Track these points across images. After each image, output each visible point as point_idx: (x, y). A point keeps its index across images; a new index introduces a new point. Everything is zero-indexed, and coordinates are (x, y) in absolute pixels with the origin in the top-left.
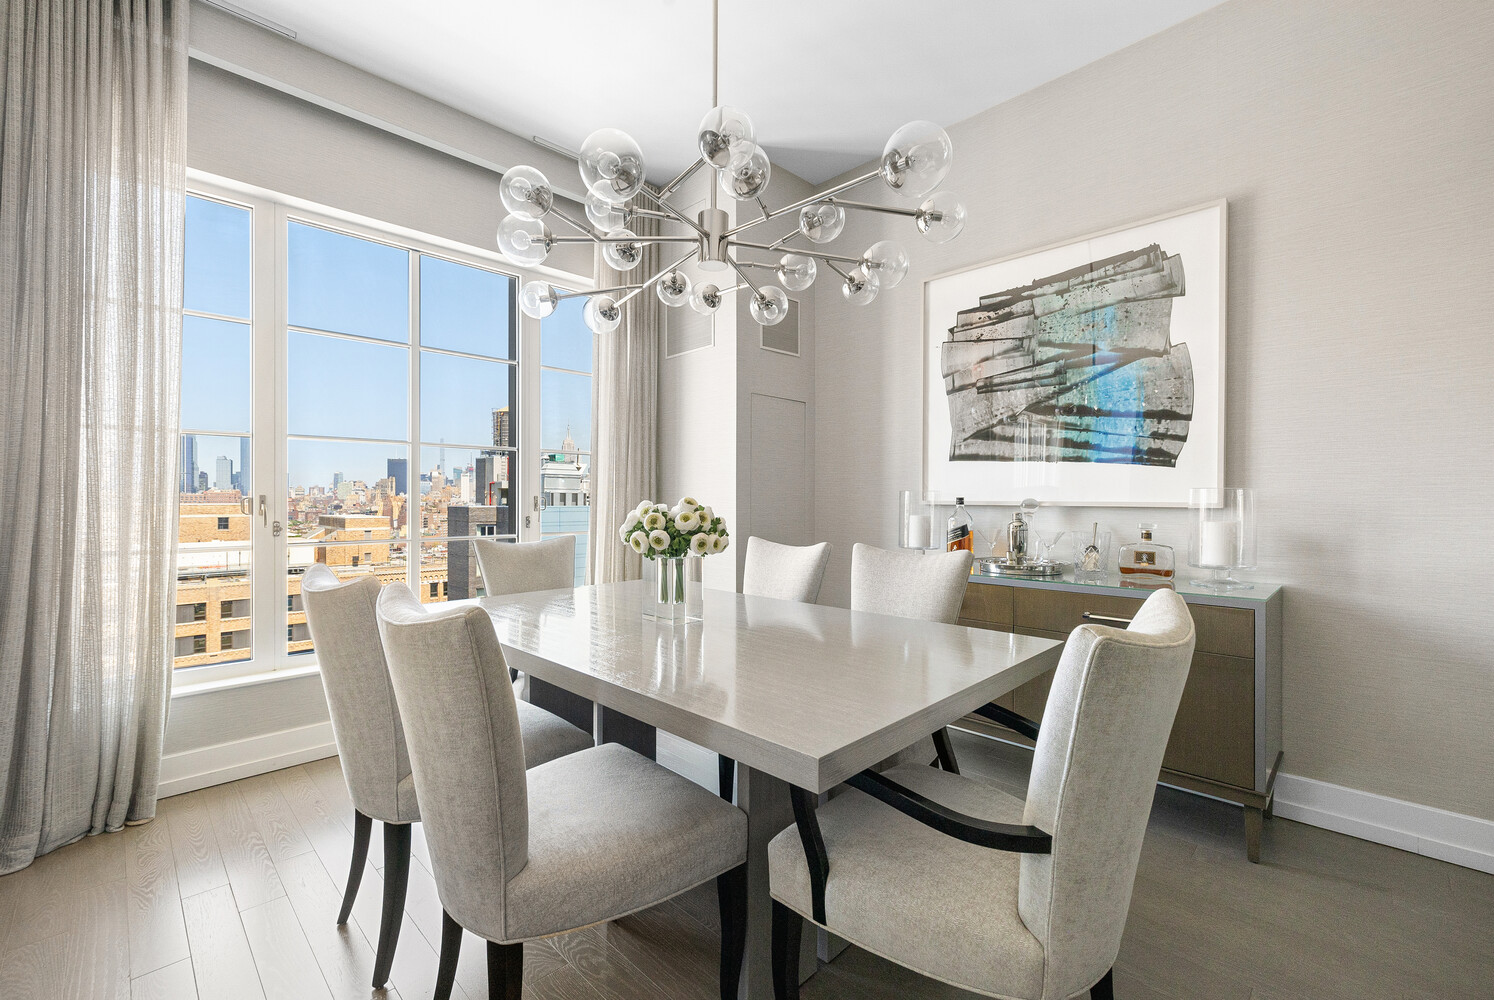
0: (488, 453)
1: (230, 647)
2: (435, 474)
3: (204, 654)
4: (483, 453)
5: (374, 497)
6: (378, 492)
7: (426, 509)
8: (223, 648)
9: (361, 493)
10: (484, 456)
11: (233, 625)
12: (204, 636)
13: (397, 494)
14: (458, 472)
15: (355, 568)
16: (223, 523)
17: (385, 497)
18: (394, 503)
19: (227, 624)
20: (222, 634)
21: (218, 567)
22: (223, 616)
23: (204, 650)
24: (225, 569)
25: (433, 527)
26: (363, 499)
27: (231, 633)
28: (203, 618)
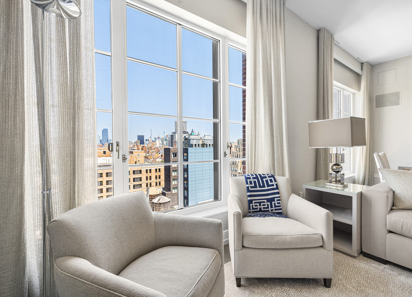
0: (173, 133)
1: (108, 184)
2: (150, 139)
3: (102, 186)
4: (172, 133)
5: (134, 146)
6: (135, 144)
7: (148, 149)
8: (107, 185)
9: (131, 144)
10: (173, 134)
11: (109, 179)
12: (102, 181)
13: (140, 145)
14: (155, 138)
15: (136, 165)
16: (105, 152)
17: (137, 145)
18: (140, 147)
19: (107, 179)
20: (106, 181)
21: (104, 164)
22: (106, 176)
23: (102, 185)
24: (106, 164)
25: (150, 154)
26: (132, 146)
27: (108, 181)
28: (102, 177)
